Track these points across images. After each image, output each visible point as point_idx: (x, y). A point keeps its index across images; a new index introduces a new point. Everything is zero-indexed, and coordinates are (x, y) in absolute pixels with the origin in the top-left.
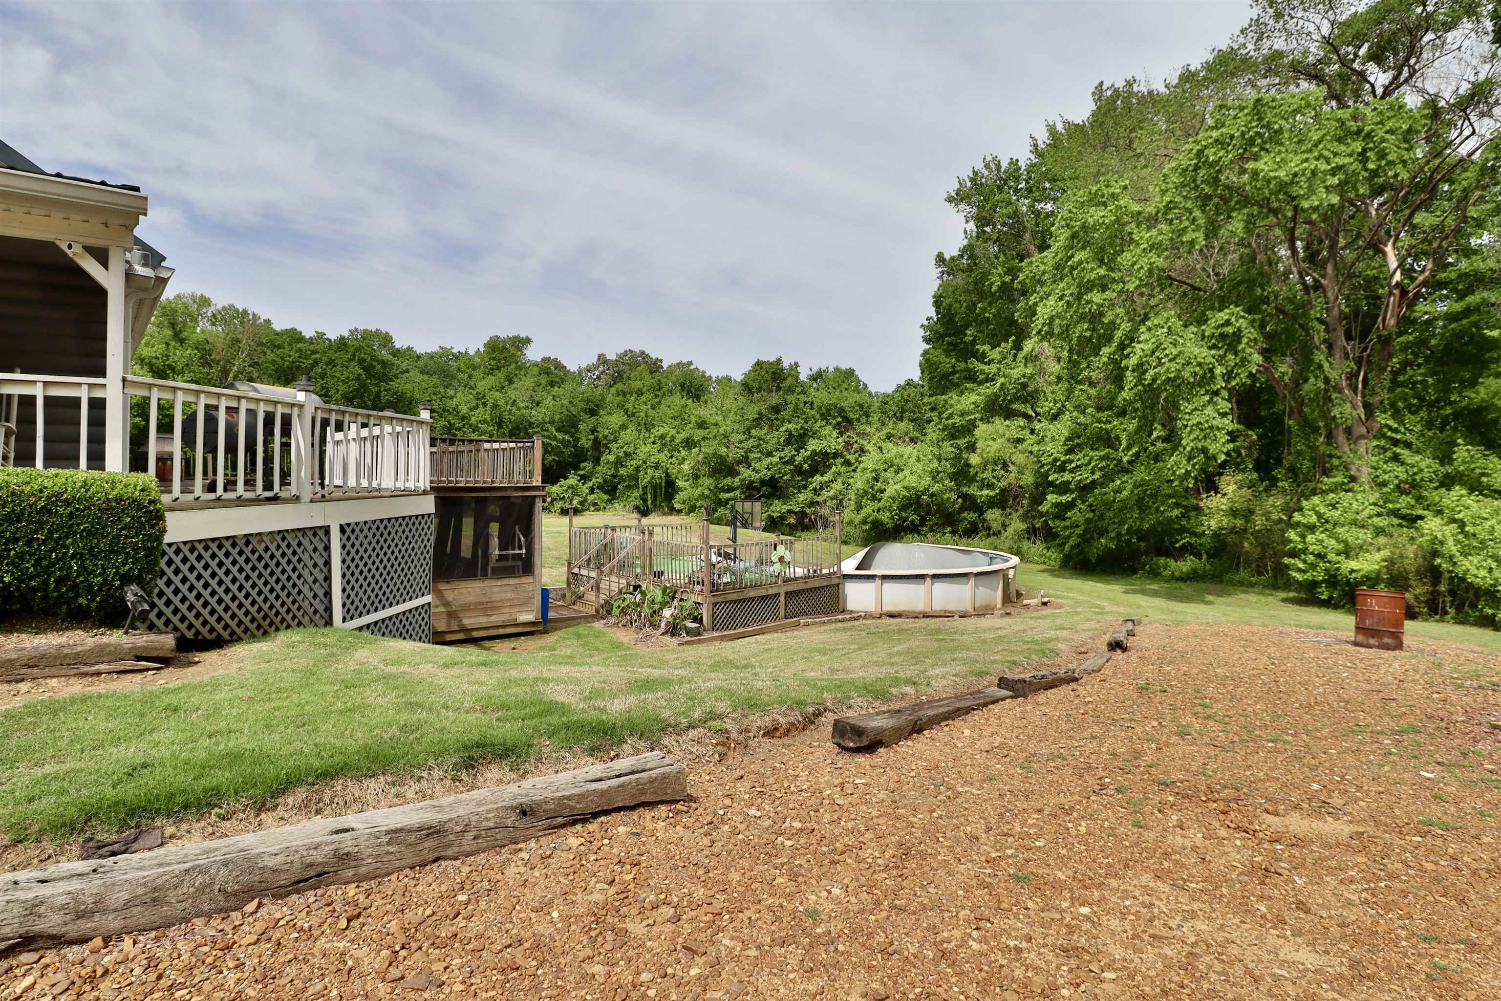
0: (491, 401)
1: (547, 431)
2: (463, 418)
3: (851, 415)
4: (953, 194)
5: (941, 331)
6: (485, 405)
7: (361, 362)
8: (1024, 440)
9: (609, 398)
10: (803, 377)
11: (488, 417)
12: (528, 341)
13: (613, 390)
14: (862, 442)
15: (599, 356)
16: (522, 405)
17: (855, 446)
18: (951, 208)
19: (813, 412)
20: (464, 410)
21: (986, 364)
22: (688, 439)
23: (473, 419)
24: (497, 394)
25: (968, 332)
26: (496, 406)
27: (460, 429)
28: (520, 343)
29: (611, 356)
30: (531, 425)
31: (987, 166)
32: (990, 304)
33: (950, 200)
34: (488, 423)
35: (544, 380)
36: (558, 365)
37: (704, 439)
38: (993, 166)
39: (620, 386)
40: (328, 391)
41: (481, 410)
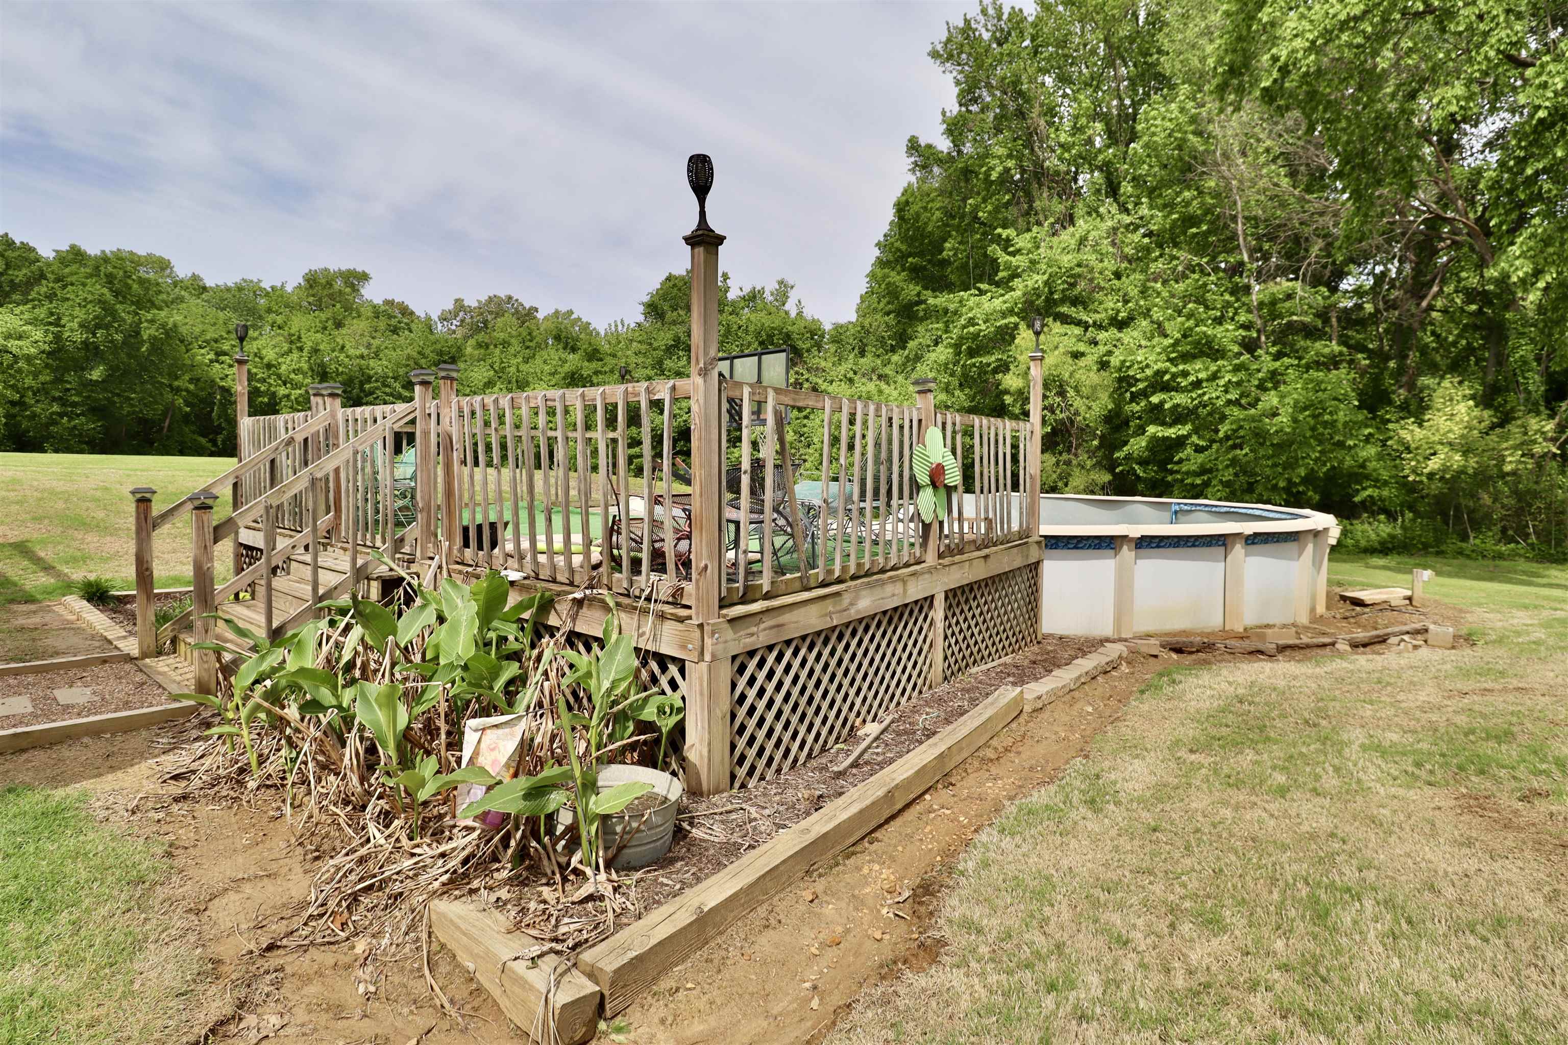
0: (310, 344)
1: (389, 386)
2: (269, 366)
3: (799, 344)
4: (939, 47)
5: (904, 247)
6: (301, 349)
7: (110, 279)
8: (1083, 354)
9: (469, 350)
10: (732, 295)
11: (305, 366)
12: (364, 277)
13: (472, 342)
14: (814, 379)
15: (457, 301)
16: (352, 352)
17: (806, 385)
18: (935, 67)
19: (749, 338)
20: (270, 355)
21: (1010, 254)
22: (573, 374)
23: (284, 367)
24: (319, 335)
25: (947, 245)
26: (315, 351)
27: (263, 381)
28: (356, 279)
29: (471, 302)
30: (369, 379)
31: (984, 12)
32: (984, 201)
33: (934, 55)
34: (305, 374)
35: (382, 324)
36: (405, 311)
37: (597, 373)
38: (991, 11)
39: (481, 337)
40: (59, 319)
41: (295, 355)
